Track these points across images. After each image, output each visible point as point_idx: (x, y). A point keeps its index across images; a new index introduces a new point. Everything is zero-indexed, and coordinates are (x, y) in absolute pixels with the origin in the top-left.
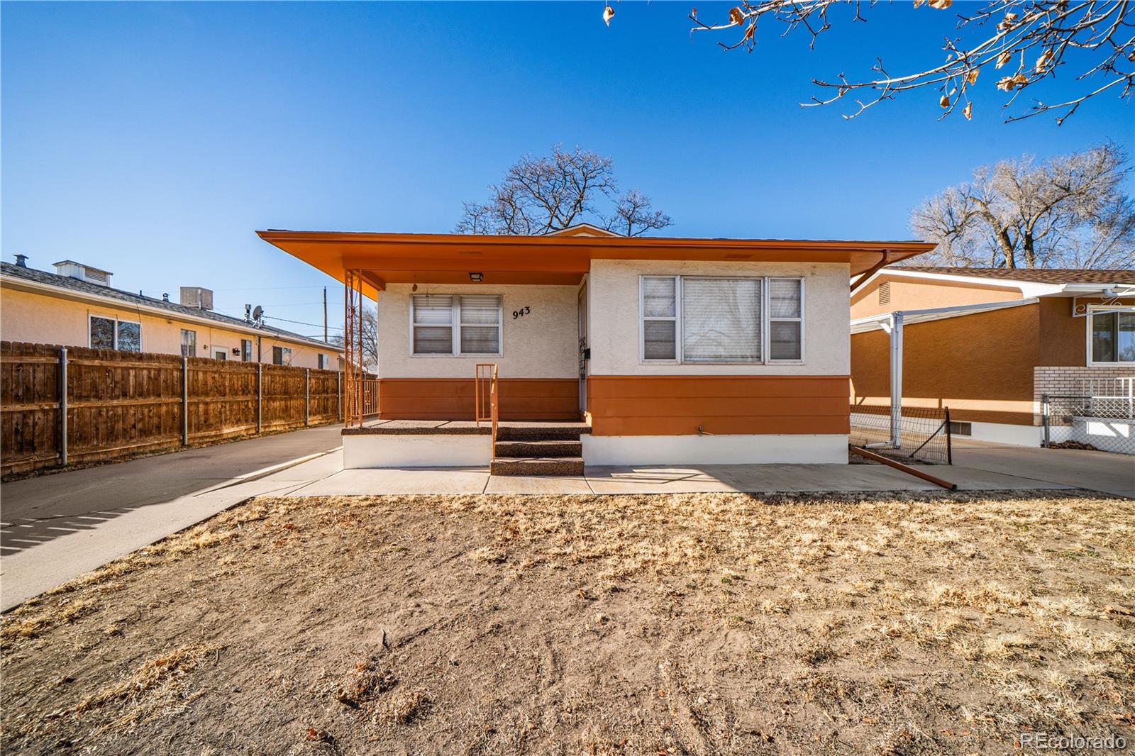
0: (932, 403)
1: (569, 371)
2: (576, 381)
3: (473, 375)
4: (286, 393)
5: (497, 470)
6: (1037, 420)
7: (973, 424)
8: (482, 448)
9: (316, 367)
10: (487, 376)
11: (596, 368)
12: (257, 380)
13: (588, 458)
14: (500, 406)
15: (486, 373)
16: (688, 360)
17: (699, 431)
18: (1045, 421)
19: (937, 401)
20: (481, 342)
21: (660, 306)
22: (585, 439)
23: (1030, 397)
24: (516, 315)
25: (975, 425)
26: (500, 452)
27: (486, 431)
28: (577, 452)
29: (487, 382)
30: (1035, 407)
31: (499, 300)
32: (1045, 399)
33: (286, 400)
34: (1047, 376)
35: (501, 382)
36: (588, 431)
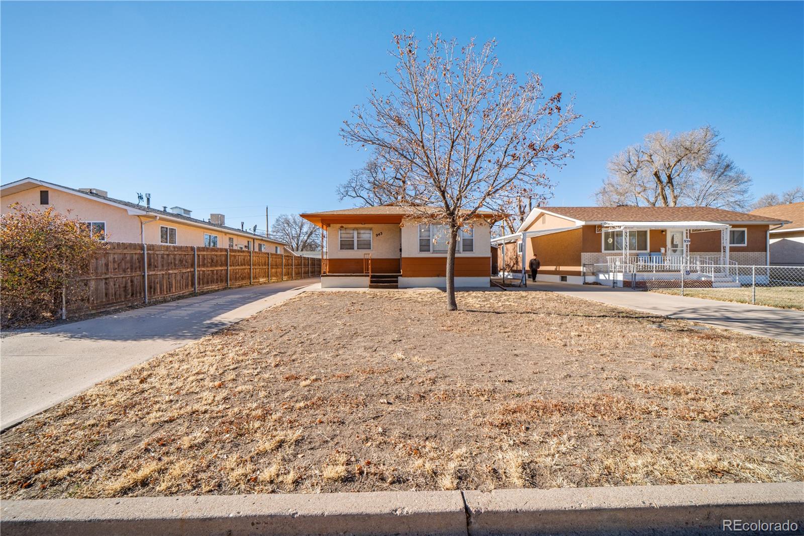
0: (552, 268)
1: (397, 257)
2: (399, 259)
3: (363, 257)
4: (276, 265)
5: (371, 287)
6: (582, 274)
7: (568, 276)
8: (367, 280)
9: (274, 252)
10: (367, 258)
11: (404, 255)
12: (268, 260)
13: (399, 284)
14: (372, 269)
15: (367, 257)
16: (434, 252)
17: (438, 276)
18: (584, 274)
19: (555, 267)
20: (365, 245)
21: (425, 234)
22: (400, 278)
23: (580, 266)
24: (377, 235)
25: (568, 277)
26: (372, 282)
27: (368, 276)
28: (397, 282)
29: (368, 260)
30: (581, 269)
31: (371, 229)
32: (584, 265)
33: (276, 268)
34: (586, 257)
35: (372, 260)
36: (401, 276)
